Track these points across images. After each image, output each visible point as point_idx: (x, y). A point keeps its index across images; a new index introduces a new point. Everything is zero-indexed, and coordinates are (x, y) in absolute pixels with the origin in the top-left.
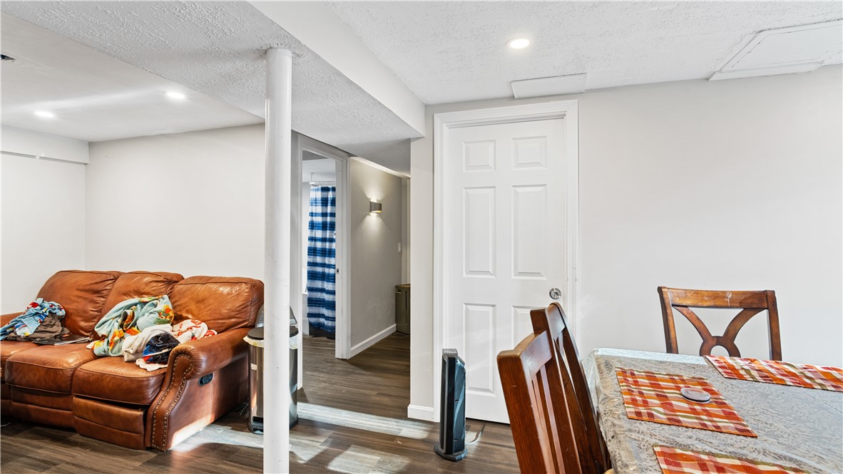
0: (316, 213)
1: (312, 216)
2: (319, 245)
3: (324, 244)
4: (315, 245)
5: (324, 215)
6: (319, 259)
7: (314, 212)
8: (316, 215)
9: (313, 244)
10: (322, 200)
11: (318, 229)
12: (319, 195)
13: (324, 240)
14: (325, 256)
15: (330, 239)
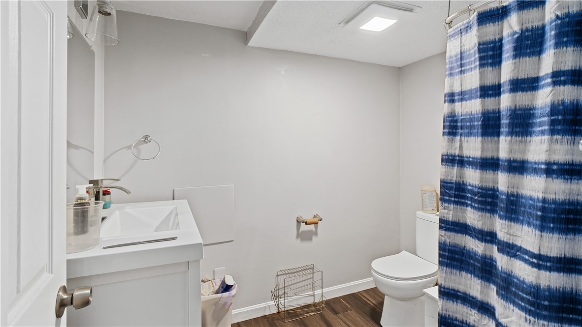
0: (462, 93)
1: (452, 101)
2: (473, 177)
3: (489, 175)
4: (461, 176)
5: (490, 91)
6: (472, 217)
7: (457, 89)
8: (463, 96)
9: (453, 173)
10: (480, 51)
11: (470, 134)
12: (471, 40)
13: (489, 164)
14: (493, 211)
15: (510, 162)
